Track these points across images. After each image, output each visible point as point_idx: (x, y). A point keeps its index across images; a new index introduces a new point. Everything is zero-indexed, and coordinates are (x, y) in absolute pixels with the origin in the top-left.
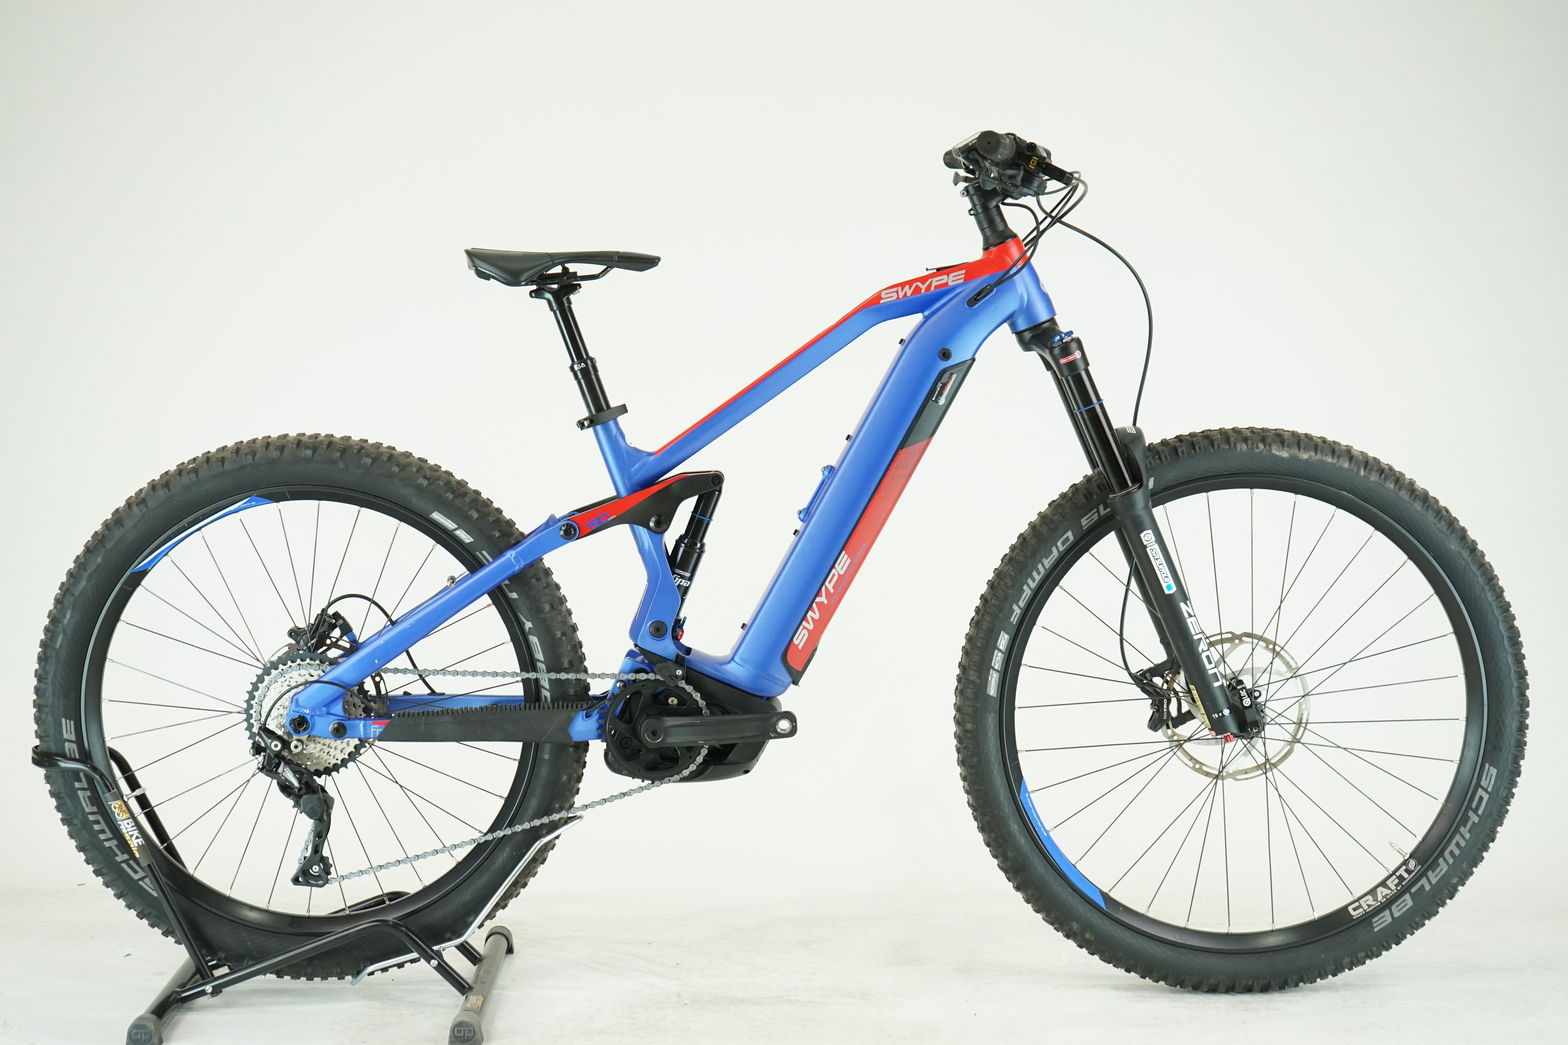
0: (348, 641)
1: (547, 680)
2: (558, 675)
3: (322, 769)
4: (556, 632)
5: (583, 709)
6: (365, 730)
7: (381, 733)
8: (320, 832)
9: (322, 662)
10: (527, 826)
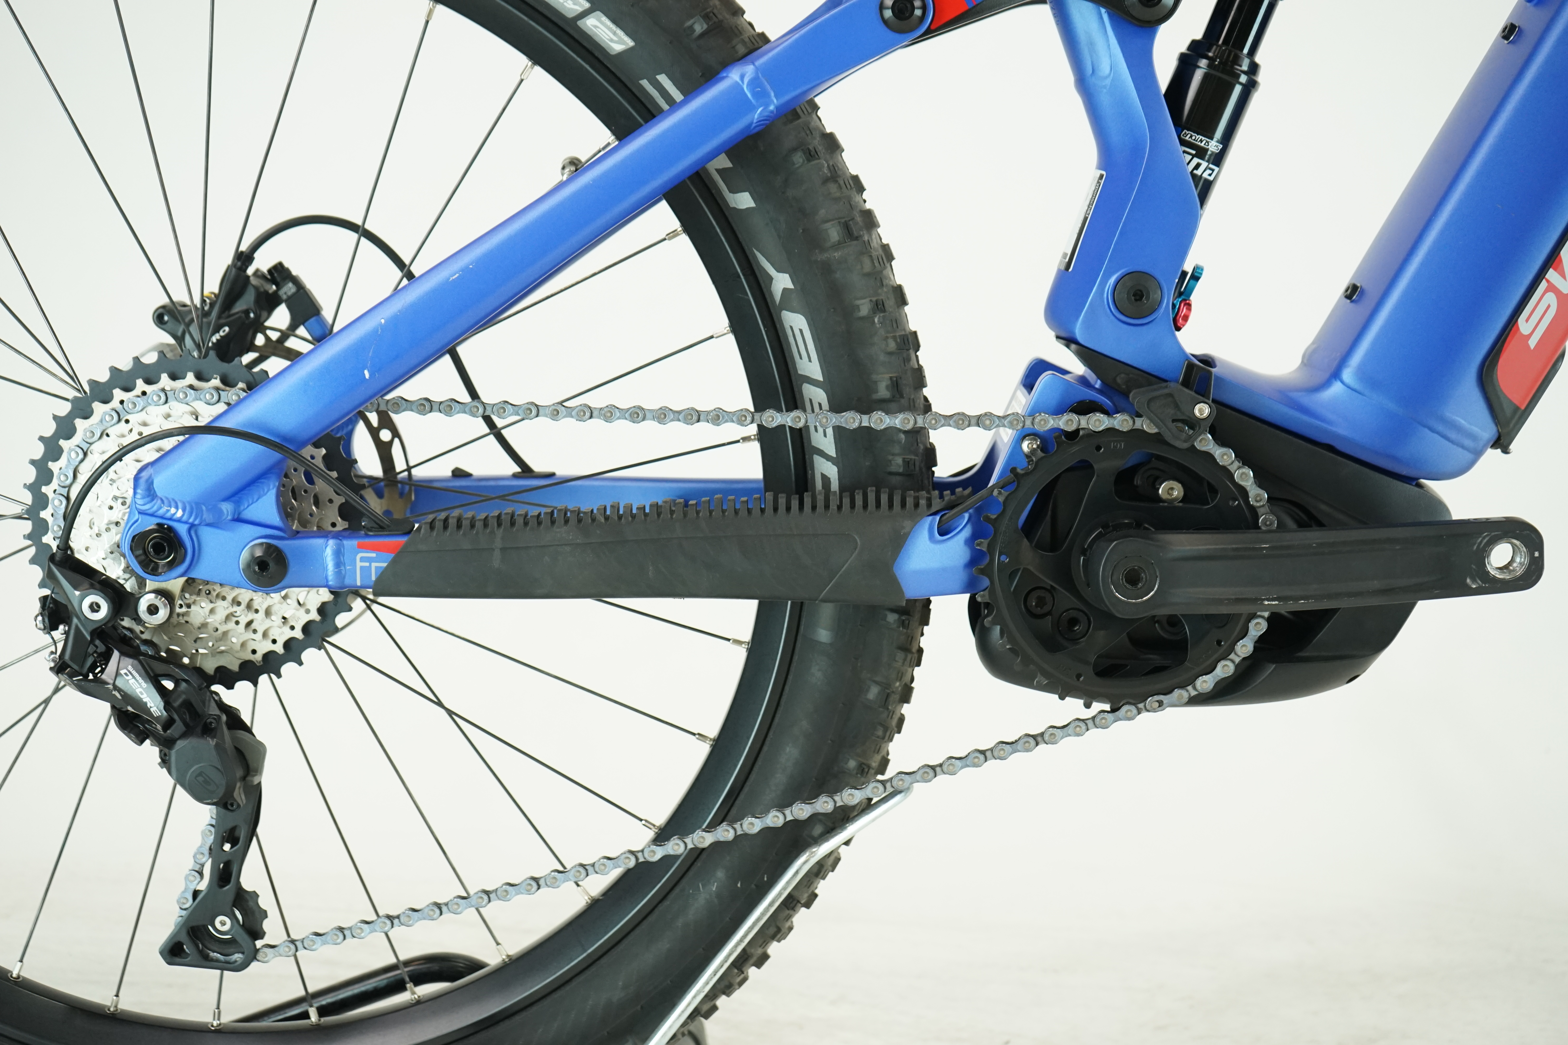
0: (309, 337)
1: (830, 431)
2: (865, 418)
3: (234, 667)
4: (858, 302)
5: (934, 509)
6: (338, 564)
7: (383, 576)
8: (233, 830)
9: (227, 382)
10: (775, 819)
